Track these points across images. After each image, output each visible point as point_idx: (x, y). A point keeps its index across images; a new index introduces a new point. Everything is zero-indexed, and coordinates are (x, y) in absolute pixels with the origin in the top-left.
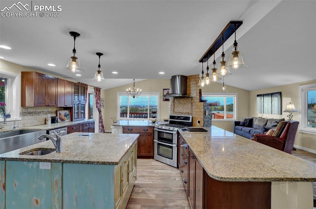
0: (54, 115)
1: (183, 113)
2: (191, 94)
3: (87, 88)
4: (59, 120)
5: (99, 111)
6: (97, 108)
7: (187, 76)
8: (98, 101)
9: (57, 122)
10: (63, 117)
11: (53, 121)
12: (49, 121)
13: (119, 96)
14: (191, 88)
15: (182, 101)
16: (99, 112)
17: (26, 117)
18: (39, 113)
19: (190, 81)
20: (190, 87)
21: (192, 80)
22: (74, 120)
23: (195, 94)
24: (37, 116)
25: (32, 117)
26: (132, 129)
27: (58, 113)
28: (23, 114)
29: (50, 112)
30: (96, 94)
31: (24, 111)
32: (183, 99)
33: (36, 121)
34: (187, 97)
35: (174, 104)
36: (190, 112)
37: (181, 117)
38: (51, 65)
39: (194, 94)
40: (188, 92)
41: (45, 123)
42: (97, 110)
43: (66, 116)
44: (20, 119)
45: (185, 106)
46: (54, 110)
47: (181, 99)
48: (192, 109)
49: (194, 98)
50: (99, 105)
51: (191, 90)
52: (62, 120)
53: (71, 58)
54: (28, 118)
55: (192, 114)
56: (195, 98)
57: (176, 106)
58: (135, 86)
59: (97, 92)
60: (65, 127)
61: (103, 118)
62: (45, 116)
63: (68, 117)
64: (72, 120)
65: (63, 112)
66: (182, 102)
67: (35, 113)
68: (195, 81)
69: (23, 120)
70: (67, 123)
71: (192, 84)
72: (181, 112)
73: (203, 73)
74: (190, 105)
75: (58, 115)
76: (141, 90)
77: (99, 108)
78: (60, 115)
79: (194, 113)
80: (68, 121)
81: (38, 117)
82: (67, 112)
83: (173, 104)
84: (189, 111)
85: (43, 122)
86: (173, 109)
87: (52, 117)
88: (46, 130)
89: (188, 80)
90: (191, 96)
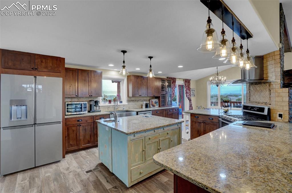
0: (148, 102)
1: (260, 103)
2: (269, 79)
3: (175, 81)
4: (151, 106)
5: (189, 99)
6: (187, 97)
7: (263, 56)
8: (187, 91)
9: (150, 107)
10: (154, 104)
11: (147, 106)
12: (144, 107)
13: (209, 86)
14: (269, 70)
15: (258, 87)
16: (189, 101)
18: (138, 101)
19: (267, 61)
20: (267, 69)
21: (270, 59)
22: (161, 106)
23: (274, 77)
24: (137, 102)
25: (133, 103)
26: (198, 117)
27: (151, 100)
28: (129, 101)
29: (145, 100)
30: (186, 85)
31: (129, 99)
32: (259, 85)
33: (136, 106)
34: (264, 83)
35: (250, 92)
36: (268, 102)
37: (255, 107)
38: (138, 69)
39: (272, 77)
40: (265, 76)
41: (142, 108)
42: (188, 99)
43: (156, 103)
44: (127, 104)
45: (262, 94)
46: (148, 98)
47: (257, 85)
48: (270, 98)
49: (272, 83)
50: (188, 95)
51: (269, 72)
52: (154, 106)
53: (122, 66)
54: (131, 103)
55: (270, 104)
56: (274, 83)
57: (252, 94)
58: (218, 75)
59: (186, 83)
60: (150, 111)
61: (193, 106)
62: (141, 103)
63: (157, 104)
64: (159, 106)
65: (154, 100)
66: (258, 89)
67: (136, 100)
68: (274, 60)
69: (129, 104)
70: (157, 108)
71: (270, 65)
72: (257, 101)
73: (248, 52)
74: (268, 92)
75: (151, 102)
76: (225, 78)
77: (188, 97)
78: (152, 102)
79: (273, 103)
80: (157, 107)
82: (157, 100)
83: (248, 92)
84: (267, 100)
85: (141, 107)
86: (248, 98)
87: (146, 104)
88: (136, 111)
89: (265, 61)
90: (268, 81)
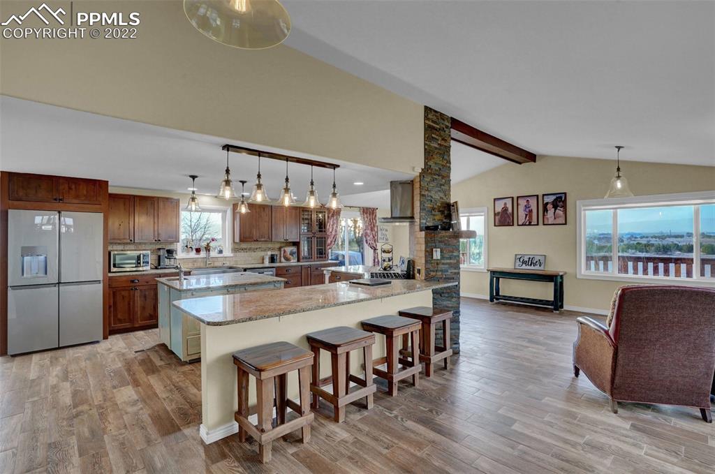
0: (276, 253)
6: (367, 243)
11: (273, 259)
12: (267, 260)
17: (238, 254)
18: (254, 250)
22: (301, 260)
25: (246, 253)
28: (236, 250)
29: (269, 249)
30: (363, 219)
31: (236, 247)
33: (250, 259)
41: (263, 262)
43: (292, 254)
44: (232, 255)
46: (277, 246)
54: (241, 255)
59: (367, 216)
60: (273, 268)
62: (262, 254)
64: (298, 261)
65: (289, 249)
67: (250, 249)
69: (235, 256)
75: (282, 252)
77: (370, 244)
81: (253, 254)
82: (294, 249)
85: (260, 260)
87: (272, 255)
